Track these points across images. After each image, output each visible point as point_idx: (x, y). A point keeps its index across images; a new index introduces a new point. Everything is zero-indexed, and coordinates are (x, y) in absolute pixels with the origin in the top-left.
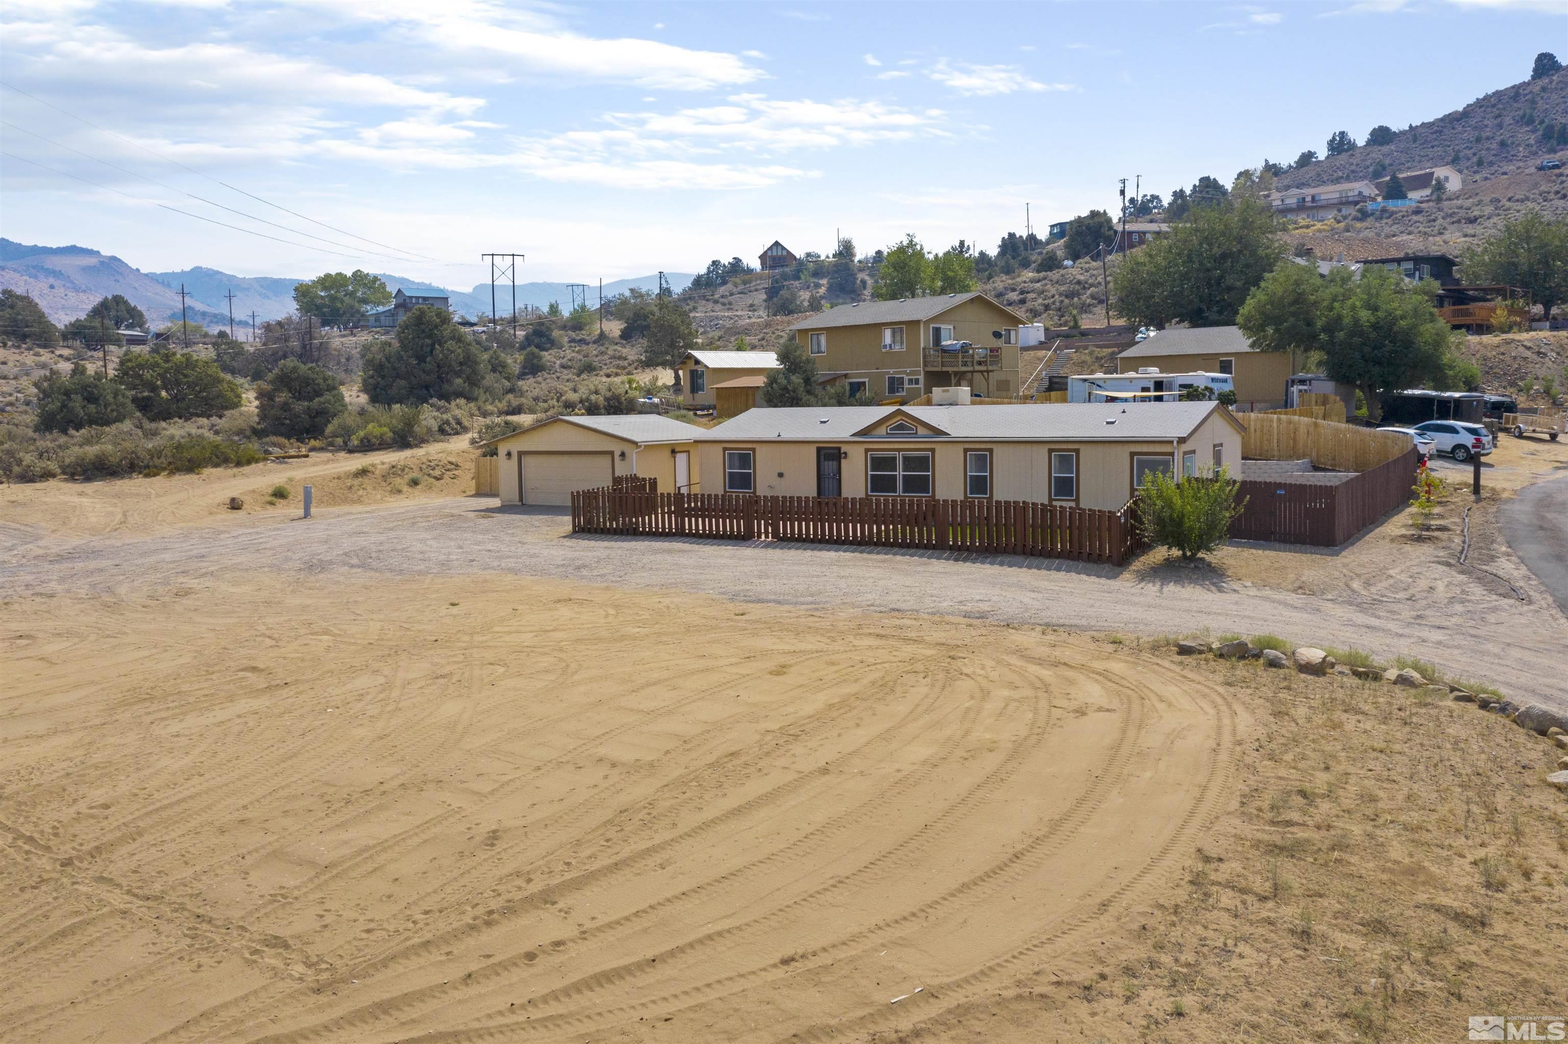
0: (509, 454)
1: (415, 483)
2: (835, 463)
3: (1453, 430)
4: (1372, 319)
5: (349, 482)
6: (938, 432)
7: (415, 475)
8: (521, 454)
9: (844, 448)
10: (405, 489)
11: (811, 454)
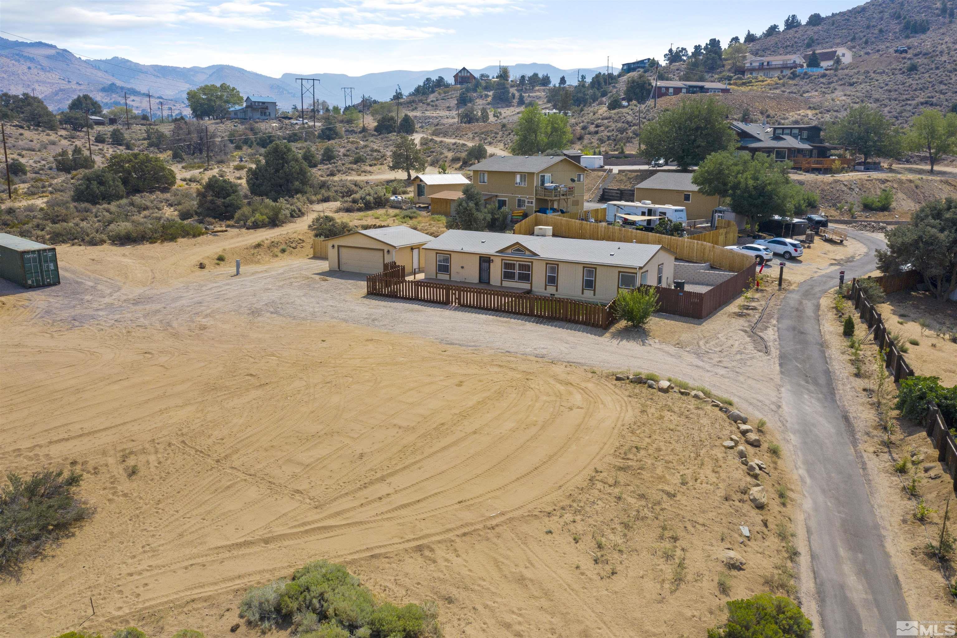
0: (333, 246)
1: (283, 251)
2: (488, 264)
3: (784, 244)
4: (755, 184)
5: (252, 251)
6: (535, 255)
7: (283, 246)
8: (339, 247)
9: (492, 258)
10: (280, 254)
11: (477, 258)
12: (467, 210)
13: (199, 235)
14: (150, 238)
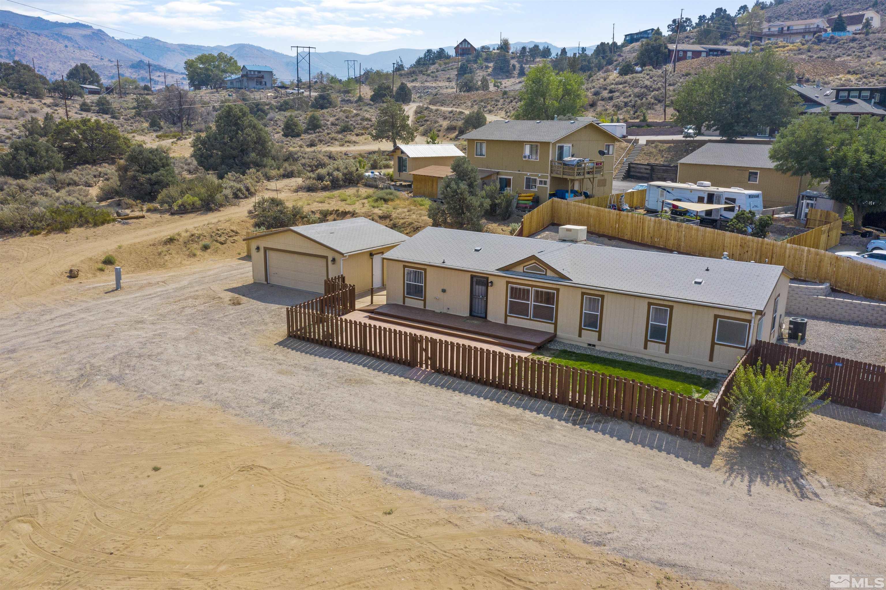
0: (258, 248)
1: (206, 248)
2: (484, 288)
5: (160, 248)
6: (563, 277)
7: (206, 242)
8: (266, 249)
9: (491, 279)
10: (198, 253)
11: (468, 276)
12: (457, 194)
13: (103, 223)
14: (32, 228)
